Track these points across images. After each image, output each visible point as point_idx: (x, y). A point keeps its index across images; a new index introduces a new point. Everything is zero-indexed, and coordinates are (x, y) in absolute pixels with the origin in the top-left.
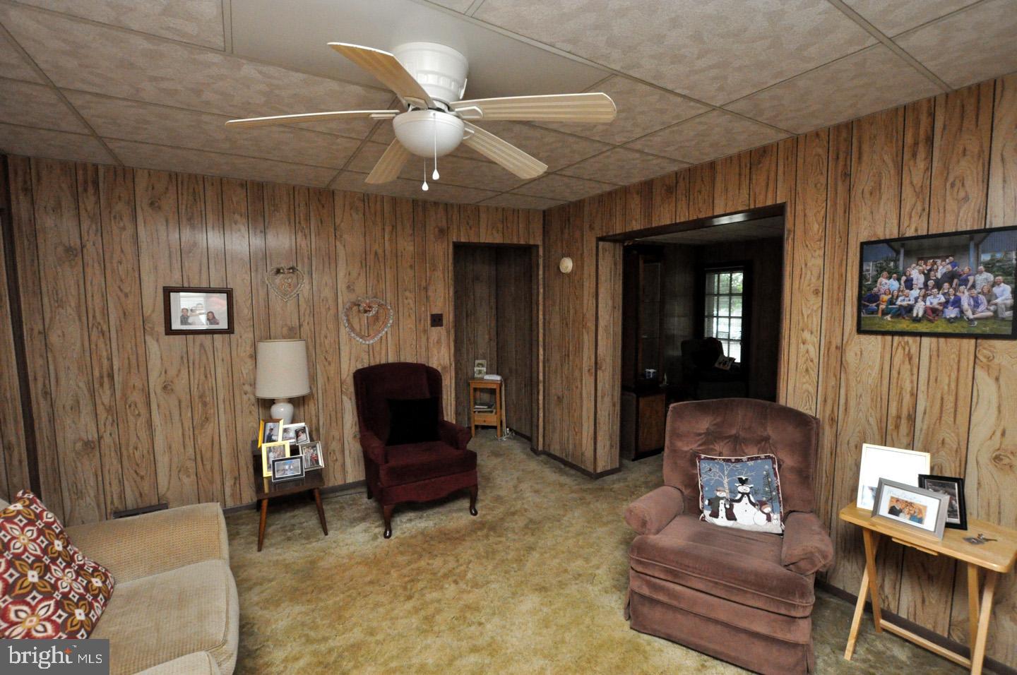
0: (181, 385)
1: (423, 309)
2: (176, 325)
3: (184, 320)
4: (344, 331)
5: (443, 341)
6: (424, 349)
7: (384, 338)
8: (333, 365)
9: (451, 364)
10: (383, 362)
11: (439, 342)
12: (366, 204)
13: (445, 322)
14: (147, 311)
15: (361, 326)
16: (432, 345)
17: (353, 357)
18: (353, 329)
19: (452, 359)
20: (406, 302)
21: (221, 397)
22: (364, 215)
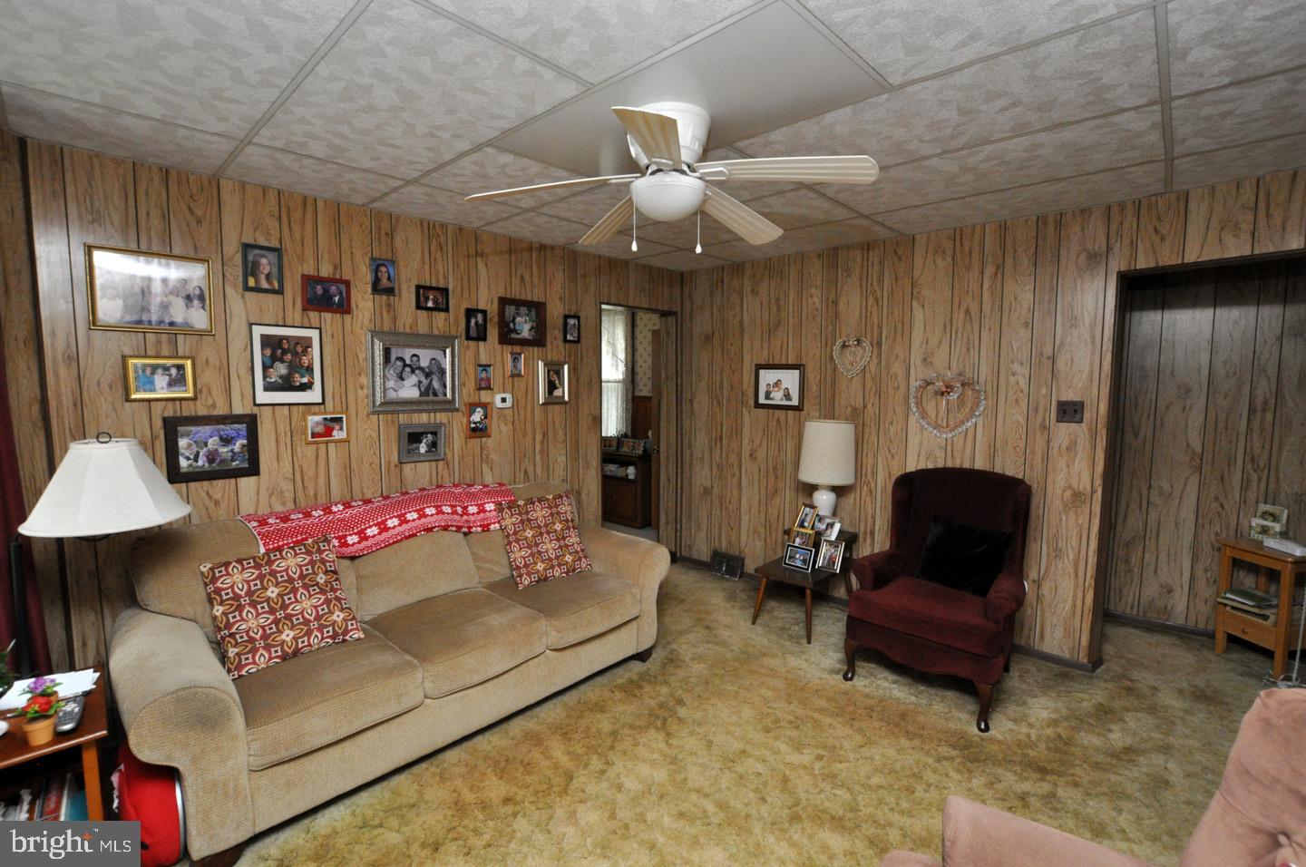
0: (761, 454)
1: (1044, 391)
2: (762, 400)
3: (768, 396)
4: (913, 419)
5: (1080, 447)
6: (1039, 457)
7: (972, 430)
8: (897, 458)
9: (1093, 492)
10: (967, 465)
11: (1072, 448)
12: (958, 243)
13: (1087, 416)
14: (745, 387)
15: (937, 412)
16: (1055, 451)
17: (923, 452)
18: (924, 415)
19: (1098, 482)
20: (1012, 379)
21: (788, 475)
22: (953, 259)
